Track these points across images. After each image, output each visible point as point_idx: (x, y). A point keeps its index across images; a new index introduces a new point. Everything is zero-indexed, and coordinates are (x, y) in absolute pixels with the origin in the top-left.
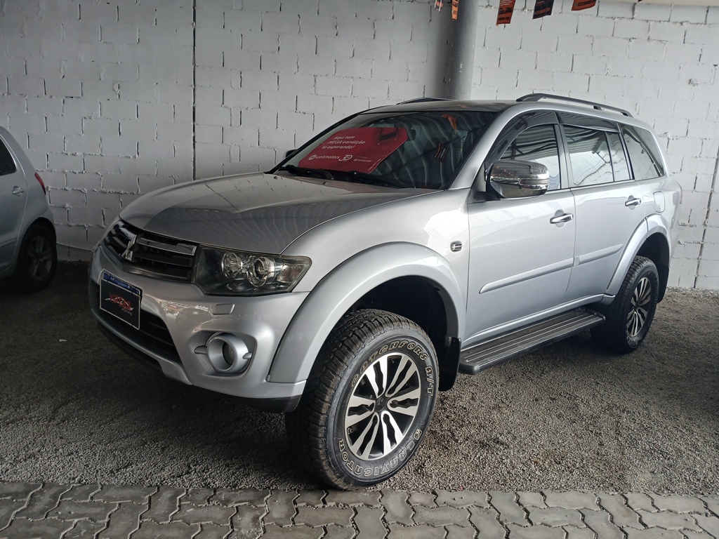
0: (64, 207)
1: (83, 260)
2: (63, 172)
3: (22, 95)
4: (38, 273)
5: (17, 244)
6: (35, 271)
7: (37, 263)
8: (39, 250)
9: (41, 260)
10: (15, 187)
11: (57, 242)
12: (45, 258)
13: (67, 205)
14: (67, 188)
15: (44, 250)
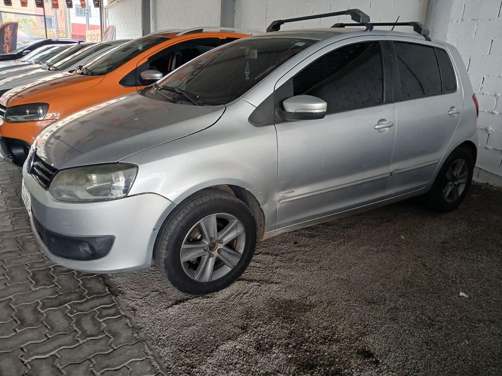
0: (486, 130)
1: (490, 184)
2: (495, 95)
3: (474, 20)
4: (450, 196)
5: (438, 167)
6: (448, 193)
7: (451, 185)
8: (457, 172)
9: (456, 183)
10: (453, 107)
11: (476, 165)
12: (460, 181)
13: (490, 129)
14: (495, 112)
15: (461, 173)
